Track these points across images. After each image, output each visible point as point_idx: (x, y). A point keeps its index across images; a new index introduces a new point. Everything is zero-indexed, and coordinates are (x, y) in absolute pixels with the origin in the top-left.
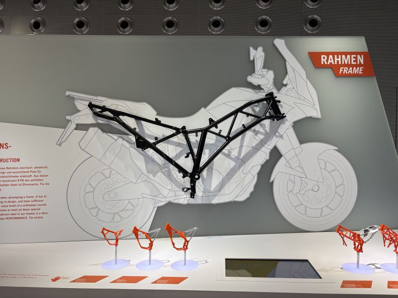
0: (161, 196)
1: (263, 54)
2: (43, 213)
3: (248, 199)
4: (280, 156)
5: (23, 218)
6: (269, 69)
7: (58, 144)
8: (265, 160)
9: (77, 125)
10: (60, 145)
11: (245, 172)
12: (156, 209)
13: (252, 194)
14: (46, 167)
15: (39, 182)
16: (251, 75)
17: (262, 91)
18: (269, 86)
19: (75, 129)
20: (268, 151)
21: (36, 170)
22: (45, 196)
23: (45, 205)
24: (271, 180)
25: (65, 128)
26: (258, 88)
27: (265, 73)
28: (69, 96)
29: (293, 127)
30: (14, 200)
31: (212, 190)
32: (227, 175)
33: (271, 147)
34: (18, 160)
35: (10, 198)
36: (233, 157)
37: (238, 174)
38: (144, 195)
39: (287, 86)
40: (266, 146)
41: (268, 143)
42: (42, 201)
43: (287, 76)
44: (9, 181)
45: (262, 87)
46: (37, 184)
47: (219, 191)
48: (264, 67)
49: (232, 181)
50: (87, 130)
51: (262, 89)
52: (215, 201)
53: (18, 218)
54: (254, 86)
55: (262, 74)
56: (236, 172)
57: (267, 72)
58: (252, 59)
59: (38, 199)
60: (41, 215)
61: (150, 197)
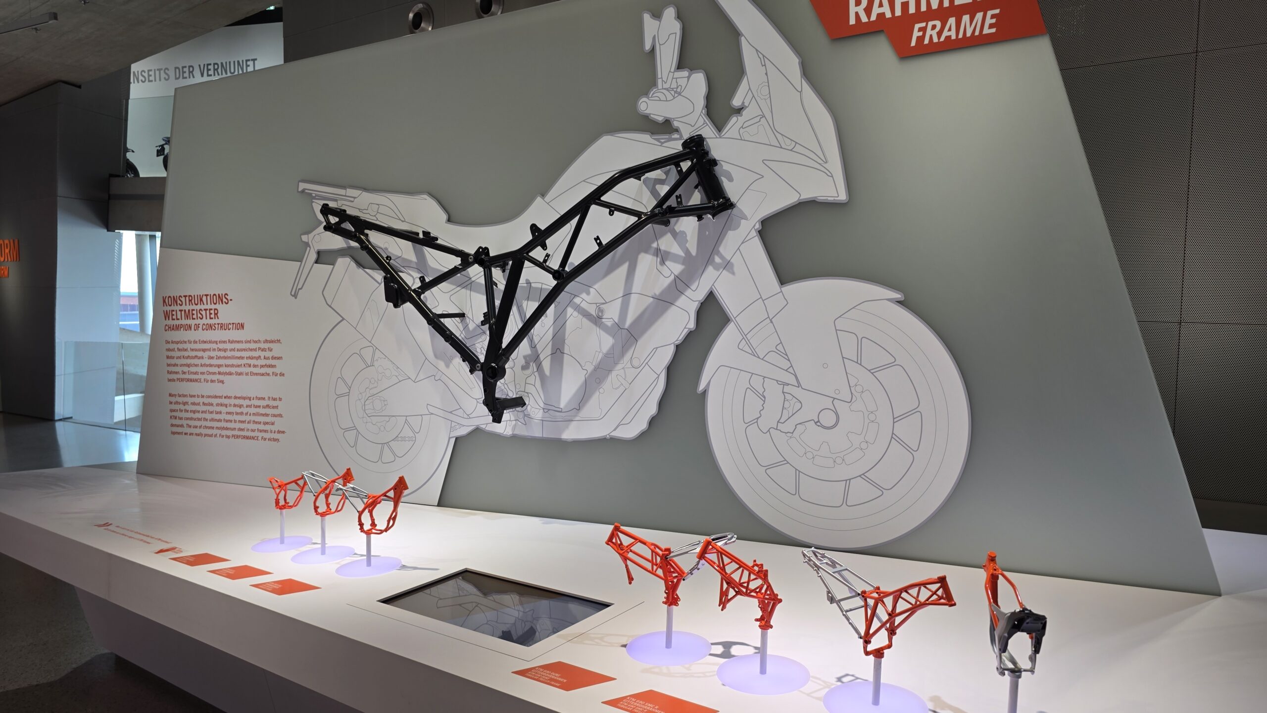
0: (460, 412)
1: (677, 27)
2: (279, 432)
3: (643, 434)
4: (725, 320)
5: (253, 438)
6: (693, 69)
7: (293, 293)
8: (686, 331)
9: (319, 253)
10: (295, 296)
11: (636, 363)
12: (453, 441)
13: (652, 421)
14: (279, 341)
15: (270, 370)
16: (646, 94)
17: (676, 136)
18: (692, 119)
19: (316, 262)
20: (693, 307)
21: (266, 346)
22: (280, 399)
23: (280, 416)
24: (701, 387)
25: (301, 261)
26: (666, 127)
27: (683, 82)
28: (303, 191)
29: (762, 234)
30: (241, 402)
31: (562, 405)
32: (596, 369)
33: (701, 295)
34: (242, 326)
35: (236, 398)
36: (609, 323)
37: (619, 366)
38: (432, 410)
39: (744, 113)
40: (688, 292)
41: (694, 287)
42: (277, 407)
43: (744, 82)
44: (232, 366)
45: (676, 124)
46: (268, 374)
47: (579, 409)
48: (680, 66)
49: (607, 385)
50: (333, 263)
51: (677, 130)
52: (570, 433)
53: (248, 438)
54: (654, 122)
55: (674, 85)
56: (616, 364)
57: (689, 77)
58: (648, 46)
59: (272, 403)
60: (276, 436)
61: (441, 413)
